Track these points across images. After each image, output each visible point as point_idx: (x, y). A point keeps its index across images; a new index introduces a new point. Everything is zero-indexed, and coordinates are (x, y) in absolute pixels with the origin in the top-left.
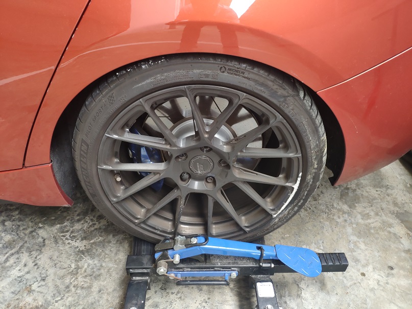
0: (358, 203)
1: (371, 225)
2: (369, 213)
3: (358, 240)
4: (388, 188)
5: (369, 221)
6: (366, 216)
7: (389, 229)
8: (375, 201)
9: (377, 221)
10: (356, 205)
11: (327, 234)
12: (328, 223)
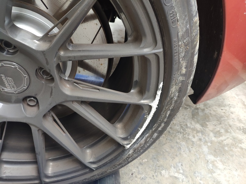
0: (209, 121)
1: (224, 142)
2: (219, 131)
3: (215, 159)
4: (231, 107)
5: (221, 138)
6: (218, 134)
7: (240, 145)
8: (222, 119)
9: (228, 138)
10: (207, 123)
11: (185, 155)
12: (184, 143)
